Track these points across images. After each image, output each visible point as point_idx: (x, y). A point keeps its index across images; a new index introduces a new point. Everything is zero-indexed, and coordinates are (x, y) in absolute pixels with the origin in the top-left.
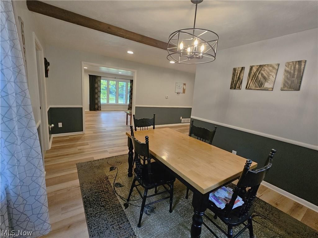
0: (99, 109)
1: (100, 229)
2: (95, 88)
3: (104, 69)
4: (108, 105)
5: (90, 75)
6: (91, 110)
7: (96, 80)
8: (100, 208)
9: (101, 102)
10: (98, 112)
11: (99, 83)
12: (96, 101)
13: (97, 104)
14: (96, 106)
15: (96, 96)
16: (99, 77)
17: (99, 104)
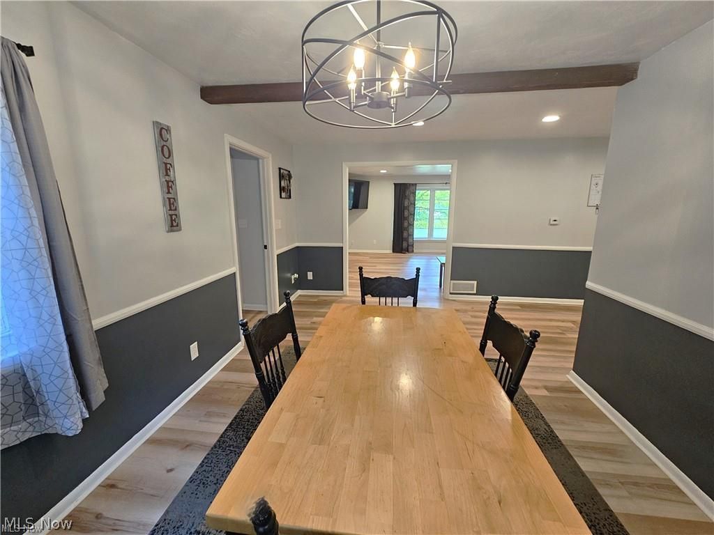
0: (410, 250)
1: (209, 476)
2: (405, 208)
3: (424, 168)
4: (429, 242)
5: (395, 184)
6: (394, 251)
7: (407, 193)
8: (243, 440)
9: (415, 237)
10: (407, 255)
11: (412, 199)
12: (405, 234)
13: (407, 240)
14: (405, 245)
15: (406, 224)
16: (413, 184)
17: (410, 240)
